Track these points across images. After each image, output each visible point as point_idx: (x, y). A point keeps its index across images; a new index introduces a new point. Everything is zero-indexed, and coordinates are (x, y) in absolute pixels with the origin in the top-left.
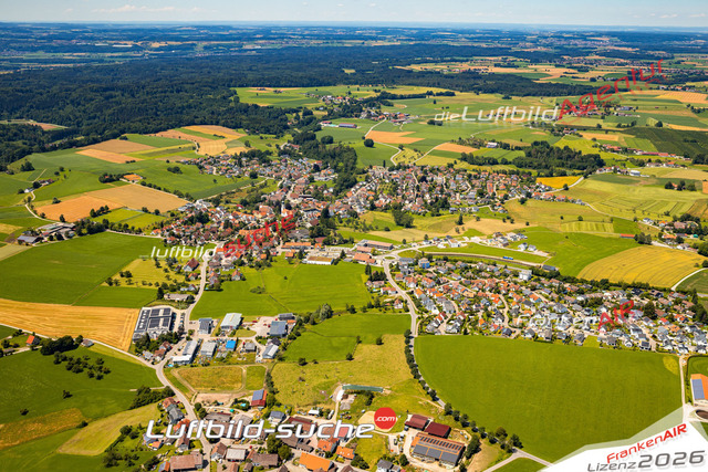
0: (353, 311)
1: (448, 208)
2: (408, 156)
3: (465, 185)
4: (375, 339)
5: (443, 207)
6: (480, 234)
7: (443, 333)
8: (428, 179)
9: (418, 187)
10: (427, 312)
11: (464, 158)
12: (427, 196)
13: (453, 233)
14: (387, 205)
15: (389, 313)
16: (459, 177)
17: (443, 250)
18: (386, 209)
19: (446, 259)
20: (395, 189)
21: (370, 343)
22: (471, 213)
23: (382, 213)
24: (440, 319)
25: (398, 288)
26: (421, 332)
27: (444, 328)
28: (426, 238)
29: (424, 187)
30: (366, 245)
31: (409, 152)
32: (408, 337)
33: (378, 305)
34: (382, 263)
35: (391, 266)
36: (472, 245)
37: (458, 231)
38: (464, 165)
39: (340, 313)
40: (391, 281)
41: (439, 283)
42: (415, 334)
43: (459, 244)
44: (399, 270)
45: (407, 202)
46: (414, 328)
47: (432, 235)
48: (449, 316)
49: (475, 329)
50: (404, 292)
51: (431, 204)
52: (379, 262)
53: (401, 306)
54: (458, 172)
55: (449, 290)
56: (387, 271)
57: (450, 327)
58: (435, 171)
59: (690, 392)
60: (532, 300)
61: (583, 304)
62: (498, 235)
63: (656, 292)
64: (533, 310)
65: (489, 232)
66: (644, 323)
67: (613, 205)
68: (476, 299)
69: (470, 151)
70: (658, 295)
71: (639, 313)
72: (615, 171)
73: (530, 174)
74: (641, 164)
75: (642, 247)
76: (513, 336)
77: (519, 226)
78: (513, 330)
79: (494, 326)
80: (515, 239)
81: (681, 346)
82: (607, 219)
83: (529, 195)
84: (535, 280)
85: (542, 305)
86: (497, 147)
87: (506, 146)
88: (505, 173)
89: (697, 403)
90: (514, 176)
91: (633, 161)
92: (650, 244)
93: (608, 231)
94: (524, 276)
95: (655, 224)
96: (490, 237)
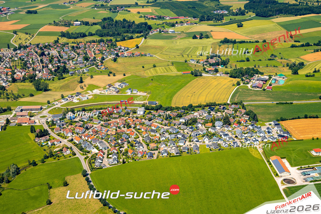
0: (35, 164)
1: (68, 72)
2: (23, 38)
3: (73, 54)
4: (61, 182)
5: (64, 72)
6: (97, 87)
7: (108, 166)
8: (46, 53)
9: (42, 61)
10: (89, 152)
11: (63, 35)
12: (50, 66)
13: (79, 90)
14: (24, 77)
15: (62, 159)
16: (66, 49)
17: (78, 103)
18: (24, 80)
19: (84, 110)
20: (25, 64)
21: (59, 186)
22: (84, 73)
23: (22, 84)
24: (101, 155)
25: (61, 139)
26: (92, 169)
27: (106, 161)
28: (63, 97)
29: (45, 59)
30: (22, 110)
31: (23, 36)
32: (85, 174)
33: (52, 155)
34: (39, 122)
35: (47, 123)
36: (96, 96)
37: (82, 88)
38: (63, 40)
39: (25, 168)
40: (53, 134)
41: (87, 128)
42: (89, 172)
43: (88, 96)
44: (55, 125)
45: (37, 72)
46: (85, 166)
47: (66, 94)
48: (106, 151)
49: (128, 157)
50: (66, 141)
51: (55, 71)
52: (37, 121)
53: (69, 152)
54: (64, 45)
55: (96, 132)
56: (46, 127)
57: (111, 160)
58: (48, 47)
59: (274, 169)
60: (153, 128)
61: (186, 124)
62: (110, 86)
63: (222, 107)
64: (158, 135)
65: (103, 85)
66: (226, 129)
67: (168, 53)
68: (118, 135)
69: (65, 29)
70: (224, 108)
71: (221, 123)
72: (160, 32)
73: (111, 40)
74: (173, 25)
75: (198, 78)
76: (155, 156)
77: (120, 77)
78: (153, 152)
79: (140, 152)
80: (122, 87)
81: (254, 140)
82: (170, 63)
83: (117, 55)
84: (148, 114)
85: (162, 130)
86: (81, 24)
87: (87, 24)
88: (94, 42)
89: (281, 175)
90: (102, 44)
91: (167, 24)
92: (201, 76)
93: (174, 71)
94: (140, 112)
95: (197, 62)
96: (105, 88)
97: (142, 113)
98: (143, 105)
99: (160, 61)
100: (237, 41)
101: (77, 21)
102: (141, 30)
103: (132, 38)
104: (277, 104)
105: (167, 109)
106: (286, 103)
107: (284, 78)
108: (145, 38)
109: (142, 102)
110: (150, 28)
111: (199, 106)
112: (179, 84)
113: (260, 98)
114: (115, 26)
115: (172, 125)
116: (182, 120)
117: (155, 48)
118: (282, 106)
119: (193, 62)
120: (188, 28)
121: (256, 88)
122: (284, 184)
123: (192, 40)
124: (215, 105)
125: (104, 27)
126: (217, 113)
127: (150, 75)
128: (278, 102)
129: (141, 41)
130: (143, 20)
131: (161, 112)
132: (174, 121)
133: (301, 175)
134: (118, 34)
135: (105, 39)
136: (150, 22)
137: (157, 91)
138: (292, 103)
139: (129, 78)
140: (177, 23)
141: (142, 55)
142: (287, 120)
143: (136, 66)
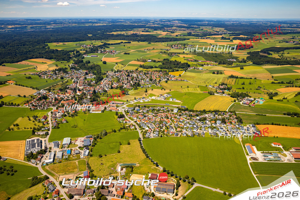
0: (115, 131)
1: (140, 86)
2: (120, 67)
3: (144, 77)
4: (127, 143)
5: (138, 86)
6: (154, 95)
7: (153, 137)
8: (130, 75)
9: (127, 79)
10: (144, 129)
11: (141, 66)
12: (131, 82)
13: (144, 96)
14: (117, 87)
15: (129, 131)
16: (141, 74)
17: (142, 103)
18: (117, 88)
19: (145, 107)
20: (119, 80)
21: (125, 144)
22: (149, 87)
23: (116, 90)
24: (150, 131)
25: (130, 120)
26: (144, 138)
27: (152, 135)
28: (135, 99)
29: (129, 78)
30: (113, 103)
31: (120, 65)
32: (140, 140)
33: (124, 128)
34: (121, 110)
35: (125, 111)
36: (153, 100)
37: (146, 95)
38: (141, 69)
39: (110, 133)
40: (126, 117)
41: (145, 116)
42: (142, 139)
43: (148, 100)
44: (129, 113)
45: (124, 85)
46: (141, 136)
47: (137, 97)
48: (153, 130)
49: (164, 134)
50: (133, 121)
51: (134, 85)
52: (120, 110)
53: (133, 127)
54: (140, 72)
55: (150, 119)
56: (124, 113)
57: (155, 134)
58: (132, 72)
59: (246, 151)
60: (181, 120)
61: (200, 120)
62: (161, 95)
63: (223, 113)
64: (183, 124)
65: (158, 94)
66: (223, 125)
67: (197, 81)
68: (161, 122)
69: (142, 63)
70: (223, 114)
71: (220, 122)
72: (194, 68)
73: (166, 71)
74: (202, 65)
75: (211, 96)
76: (179, 135)
77: (168, 91)
78: (178, 133)
79: (171, 132)
80: (168, 96)
81: (238, 133)
82: (197, 86)
83: (168, 79)
84: (180, 112)
85: (186, 122)
86: (151, 61)
87: (155, 61)
88: (157, 71)
89: (250, 155)
90: (161, 72)
91: (199, 64)
92: (214, 95)
93: (199, 91)
94: (175, 111)
95: (213, 87)
96: (158, 96)
97: (176, 111)
98: (178, 107)
99: (191, 84)
100: (238, 77)
101: (150, 59)
102: (184, 66)
103: (178, 71)
104: (256, 115)
105: (190, 111)
106: (262, 115)
107: (263, 100)
108: (185, 71)
109: (178, 106)
110: (189, 66)
111: (209, 111)
112: (200, 98)
113: (247, 110)
114: (170, 63)
115: (192, 120)
116: (198, 118)
117: (190, 77)
118: (259, 116)
119: (210, 87)
120: (211, 68)
121: (245, 104)
122: (251, 160)
123: (212, 74)
124: (219, 111)
125: (163, 64)
126: (219, 116)
127: (185, 91)
128: (257, 114)
129: (183, 73)
130: (186, 61)
131: (187, 112)
132: (193, 118)
133: (262, 156)
134: (171, 68)
135: (163, 70)
136: (189, 63)
137: (187, 101)
138: (266, 115)
139: (172, 92)
140: (205, 64)
141: (182, 80)
142: (261, 124)
143: (178, 86)
